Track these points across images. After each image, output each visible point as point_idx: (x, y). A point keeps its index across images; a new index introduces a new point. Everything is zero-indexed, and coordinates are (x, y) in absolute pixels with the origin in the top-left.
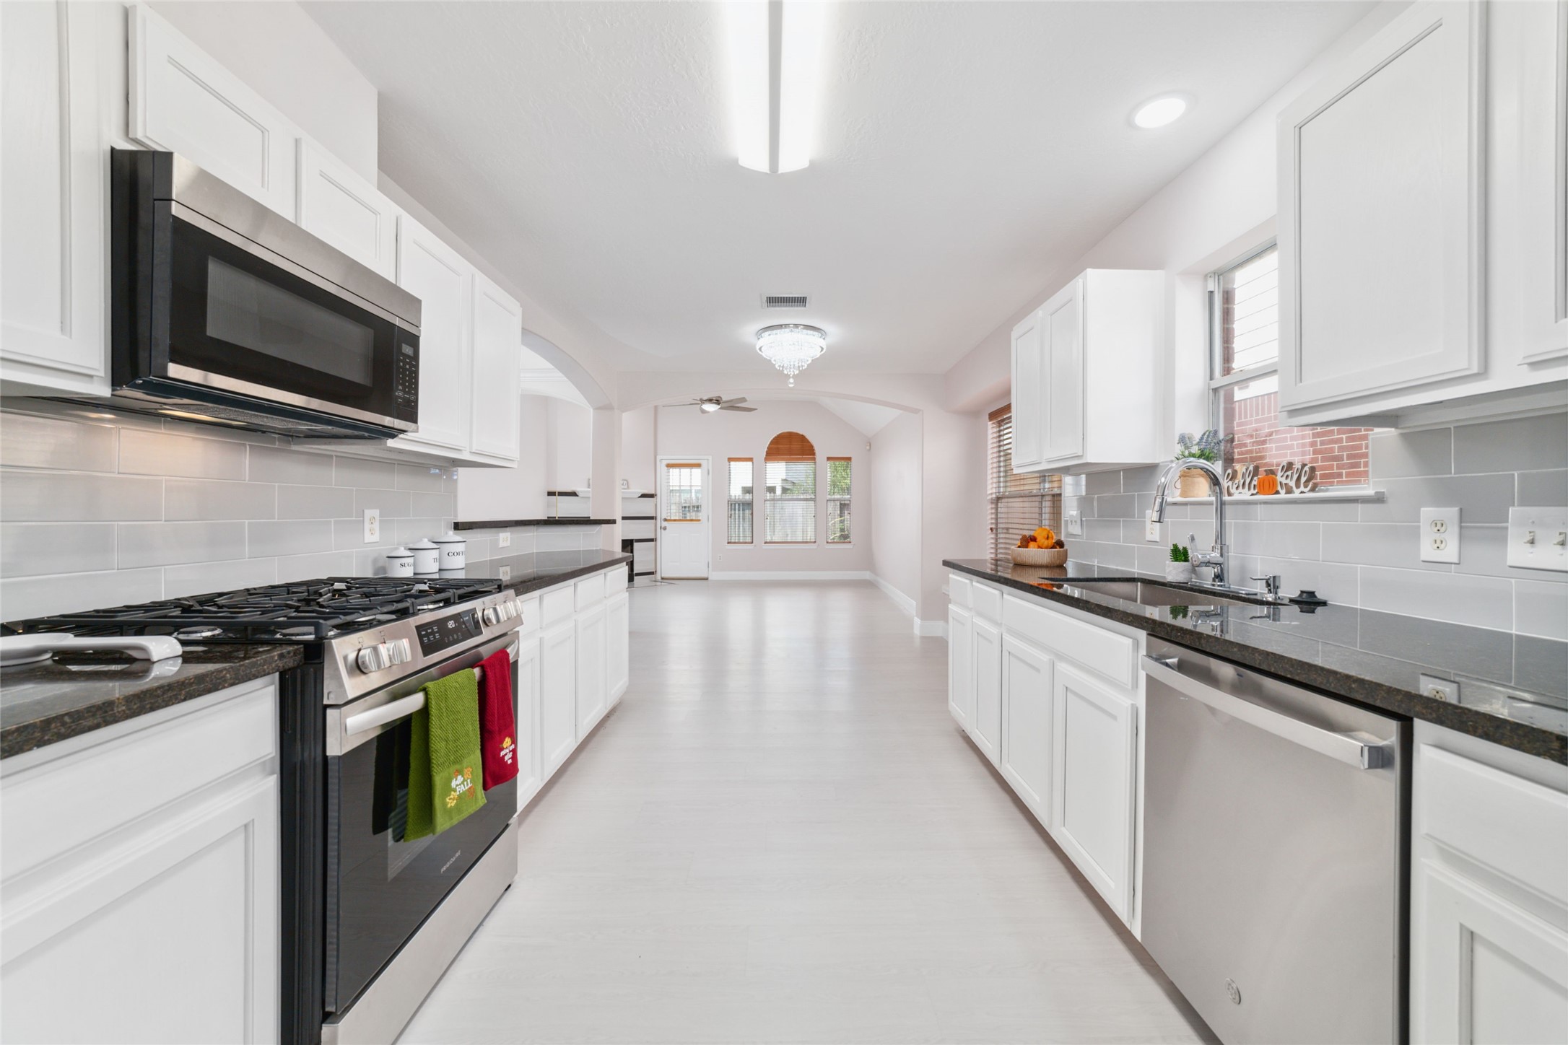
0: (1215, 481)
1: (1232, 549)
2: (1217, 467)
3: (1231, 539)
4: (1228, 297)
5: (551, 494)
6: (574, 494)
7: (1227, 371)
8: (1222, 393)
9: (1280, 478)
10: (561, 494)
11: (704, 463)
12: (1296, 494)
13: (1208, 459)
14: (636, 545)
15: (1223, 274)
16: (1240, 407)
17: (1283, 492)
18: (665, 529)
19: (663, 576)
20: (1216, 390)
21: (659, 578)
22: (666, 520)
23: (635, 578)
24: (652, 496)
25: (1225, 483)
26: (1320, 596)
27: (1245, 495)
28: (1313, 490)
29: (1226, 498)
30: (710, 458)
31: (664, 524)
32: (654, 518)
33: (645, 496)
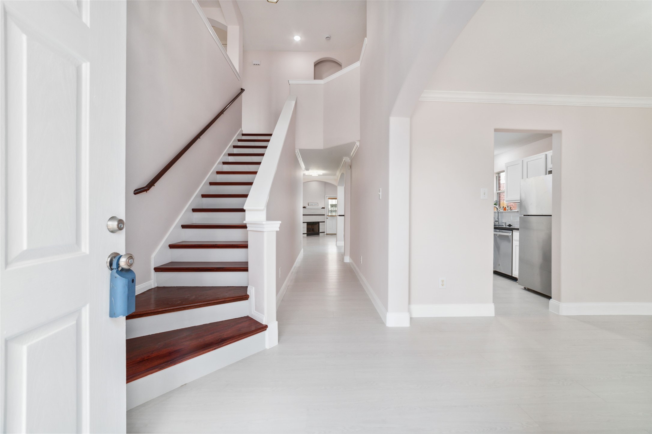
0: (497, 209)
1: (500, 219)
2: (497, 207)
3: (500, 218)
4: (499, 177)
7: (499, 190)
8: (498, 194)
9: (507, 208)
12: (509, 211)
13: (496, 205)
15: (499, 173)
16: (502, 185)
17: (507, 210)
18: (327, 218)
20: (498, 193)
21: (326, 234)
22: (327, 216)
23: (320, 234)
24: (324, 208)
25: (499, 209)
26: (511, 225)
27: (502, 211)
28: (511, 210)
29: (499, 211)
31: (327, 217)
32: (324, 215)
33: (323, 208)
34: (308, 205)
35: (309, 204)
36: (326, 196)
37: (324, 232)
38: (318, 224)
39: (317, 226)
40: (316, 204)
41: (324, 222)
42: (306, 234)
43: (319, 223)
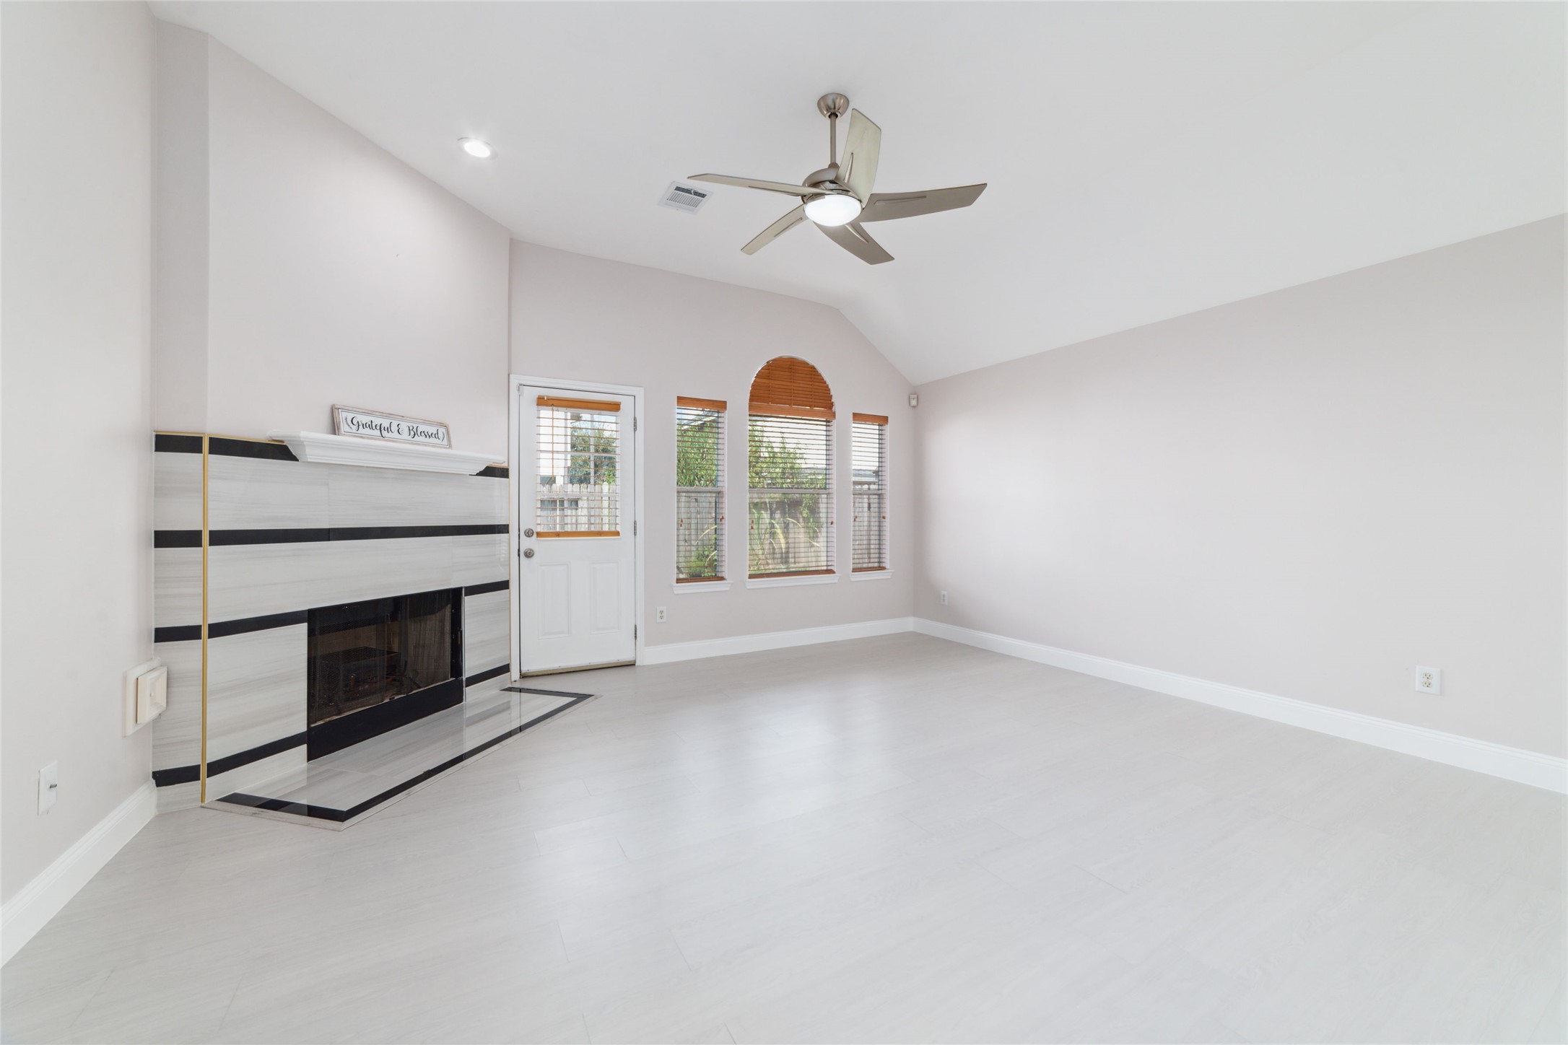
5: (166, 443)
6: (279, 451)
10: (223, 446)
11: (626, 404)
14: (469, 603)
18: (529, 554)
19: (524, 669)
21: (518, 680)
22: (529, 533)
24: (503, 473)
30: (640, 393)
31: (527, 543)
32: (503, 529)
33: (490, 472)
34: (334, 429)
35: (343, 416)
36: (515, 380)
37: (505, 669)
38: (448, 611)
39: (432, 627)
40: (432, 430)
41: (504, 585)
42: (303, 748)
43: (453, 598)
